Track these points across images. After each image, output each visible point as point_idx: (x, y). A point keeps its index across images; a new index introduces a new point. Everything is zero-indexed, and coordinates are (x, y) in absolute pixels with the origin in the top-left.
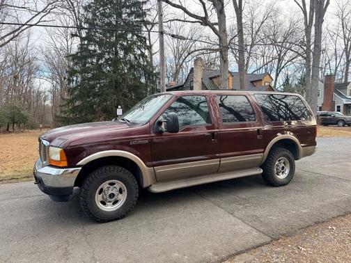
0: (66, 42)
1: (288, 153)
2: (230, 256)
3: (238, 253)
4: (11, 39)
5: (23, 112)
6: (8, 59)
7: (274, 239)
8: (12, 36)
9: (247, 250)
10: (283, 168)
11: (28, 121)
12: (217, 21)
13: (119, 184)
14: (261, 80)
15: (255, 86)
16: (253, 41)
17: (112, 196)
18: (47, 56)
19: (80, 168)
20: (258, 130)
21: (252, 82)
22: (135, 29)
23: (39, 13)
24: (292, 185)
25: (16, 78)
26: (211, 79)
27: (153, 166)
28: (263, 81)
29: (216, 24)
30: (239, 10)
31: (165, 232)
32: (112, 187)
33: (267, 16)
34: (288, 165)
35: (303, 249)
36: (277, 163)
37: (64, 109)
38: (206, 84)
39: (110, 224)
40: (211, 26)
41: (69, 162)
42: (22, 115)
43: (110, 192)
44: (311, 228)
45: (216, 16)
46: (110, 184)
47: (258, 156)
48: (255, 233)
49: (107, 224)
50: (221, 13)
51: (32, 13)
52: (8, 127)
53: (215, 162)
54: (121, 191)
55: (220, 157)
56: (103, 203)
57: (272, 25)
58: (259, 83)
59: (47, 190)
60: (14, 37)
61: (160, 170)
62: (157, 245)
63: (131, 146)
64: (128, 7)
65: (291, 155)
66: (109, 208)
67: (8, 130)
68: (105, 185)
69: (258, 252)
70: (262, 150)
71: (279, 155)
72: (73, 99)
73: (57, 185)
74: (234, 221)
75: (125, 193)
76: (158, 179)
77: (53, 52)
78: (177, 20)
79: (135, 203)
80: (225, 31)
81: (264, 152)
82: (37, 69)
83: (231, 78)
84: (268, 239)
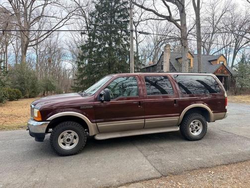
0: (81, 37)
1: (201, 117)
2: (127, 183)
3: (134, 182)
4: (47, 37)
5: (53, 83)
6: (47, 49)
7: (163, 176)
8: (47, 35)
9: (140, 181)
10: (196, 128)
11: (56, 89)
12: (179, 18)
13: (74, 133)
14: (216, 60)
15: (212, 64)
16: (214, 30)
17: (68, 140)
18: (70, 47)
19: (49, 122)
20: (175, 100)
21: (210, 61)
22: (123, 26)
23: (63, 20)
24: (204, 140)
25: (50, 61)
26: (177, 59)
27: (96, 122)
28: (218, 61)
29: (179, 20)
30: (197, 9)
31: (97, 164)
32: (69, 135)
33: (225, 11)
34: (201, 125)
35: (179, 184)
36: (192, 123)
37: (76, 81)
38: (172, 63)
39: (67, 157)
40: (175, 22)
41: (42, 118)
42: (52, 85)
43: (68, 138)
44: (195, 171)
45: (179, 14)
46: (68, 133)
47: (175, 119)
48: (153, 171)
49: (65, 157)
50: (182, 12)
51: (58, 20)
52: (44, 93)
53: (141, 121)
54: (75, 137)
55: (145, 118)
56: (64, 144)
57: (231, 17)
58: (215, 62)
59: (32, 134)
60: (48, 35)
61: (101, 125)
62: (86, 172)
63: (81, 110)
64: (118, 12)
65: (203, 119)
66: (68, 147)
67: (44, 95)
68: (65, 133)
69: (148, 183)
70: (178, 114)
71: (193, 118)
72: (82, 75)
73: (36, 132)
74: (144, 161)
75: (78, 139)
76: (100, 131)
77: (74, 44)
78: (151, 19)
79: (84, 146)
80: (185, 25)
81: (179, 116)
82: (64, 55)
83: (192, 59)
84: (159, 175)
